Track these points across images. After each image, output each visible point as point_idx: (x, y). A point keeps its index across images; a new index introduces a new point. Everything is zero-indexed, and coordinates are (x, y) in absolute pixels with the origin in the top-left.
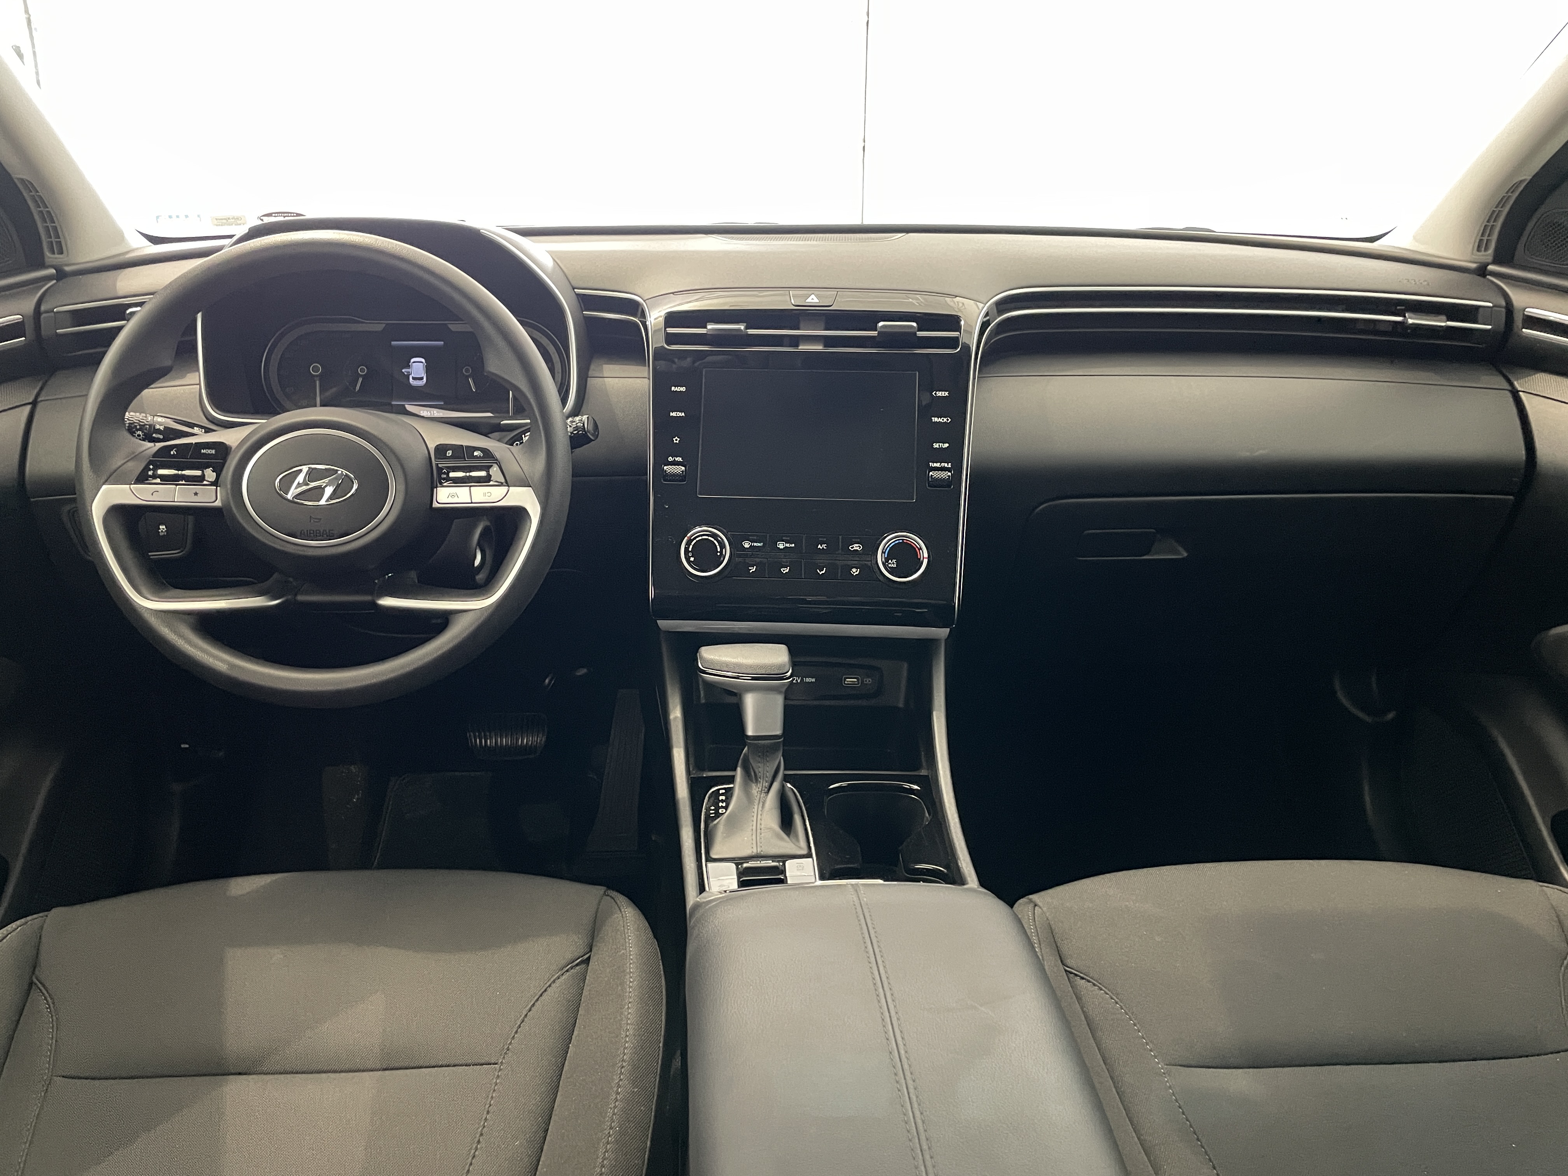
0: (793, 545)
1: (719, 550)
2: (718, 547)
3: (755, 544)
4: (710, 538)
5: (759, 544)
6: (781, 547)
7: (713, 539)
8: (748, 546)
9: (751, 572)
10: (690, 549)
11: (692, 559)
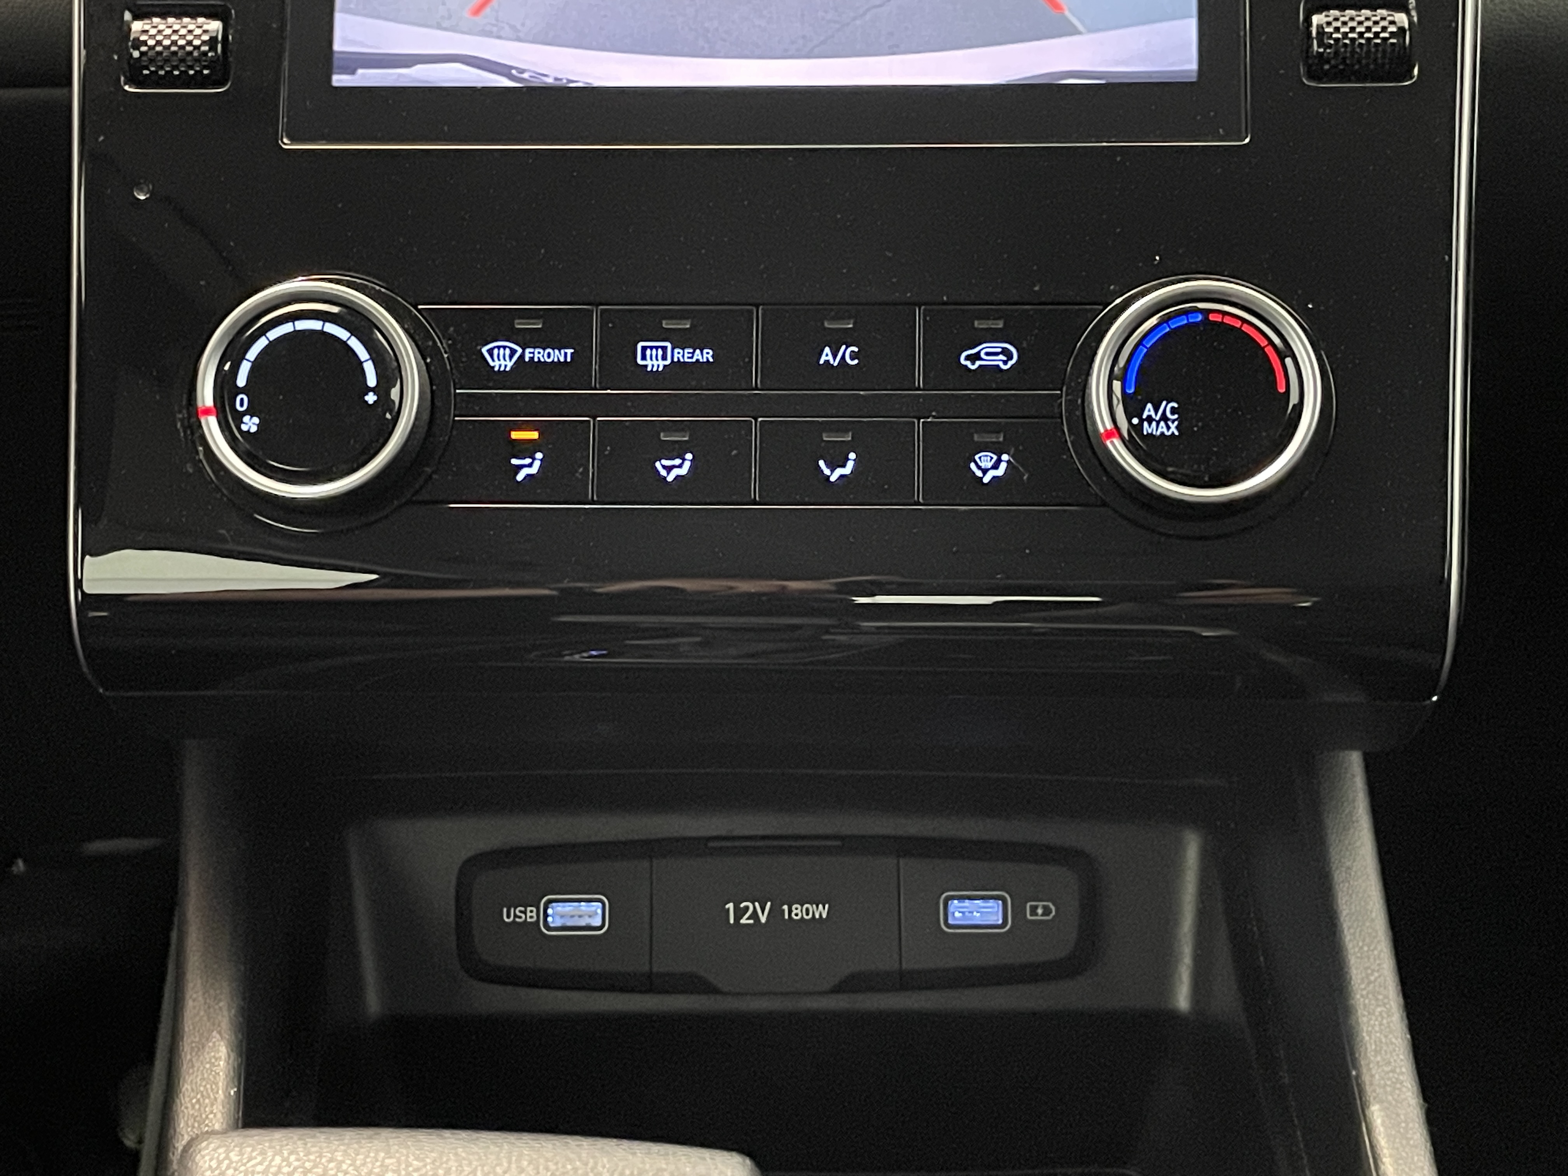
0: (707, 355)
1: (372, 380)
2: (369, 369)
3: (540, 355)
4: (331, 328)
5: (558, 355)
6: (654, 363)
7: (342, 333)
8: (510, 364)
9: (520, 477)
10: (241, 381)
11: (251, 424)
